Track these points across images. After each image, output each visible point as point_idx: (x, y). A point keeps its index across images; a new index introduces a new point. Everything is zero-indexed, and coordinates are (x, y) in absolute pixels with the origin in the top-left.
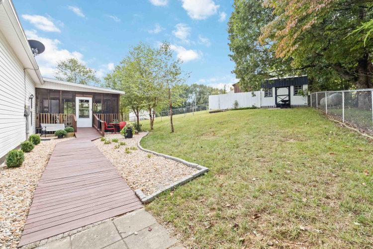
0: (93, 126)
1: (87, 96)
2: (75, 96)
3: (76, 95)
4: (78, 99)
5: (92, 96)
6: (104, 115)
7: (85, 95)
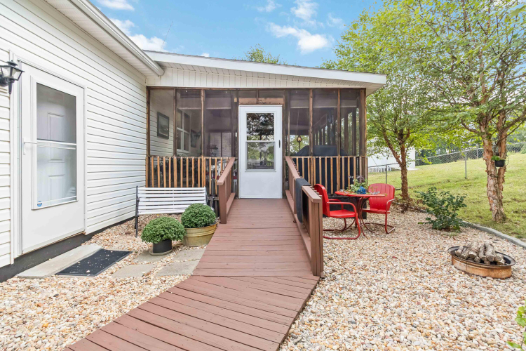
0: (284, 195)
1: (268, 100)
2: (237, 104)
3: (241, 100)
4: (243, 111)
5: (281, 100)
6: (317, 160)
7: (263, 100)
